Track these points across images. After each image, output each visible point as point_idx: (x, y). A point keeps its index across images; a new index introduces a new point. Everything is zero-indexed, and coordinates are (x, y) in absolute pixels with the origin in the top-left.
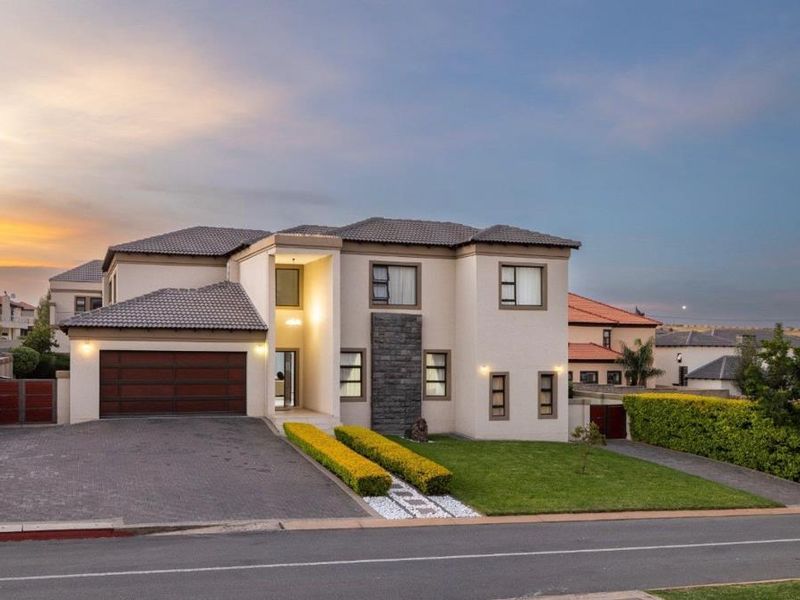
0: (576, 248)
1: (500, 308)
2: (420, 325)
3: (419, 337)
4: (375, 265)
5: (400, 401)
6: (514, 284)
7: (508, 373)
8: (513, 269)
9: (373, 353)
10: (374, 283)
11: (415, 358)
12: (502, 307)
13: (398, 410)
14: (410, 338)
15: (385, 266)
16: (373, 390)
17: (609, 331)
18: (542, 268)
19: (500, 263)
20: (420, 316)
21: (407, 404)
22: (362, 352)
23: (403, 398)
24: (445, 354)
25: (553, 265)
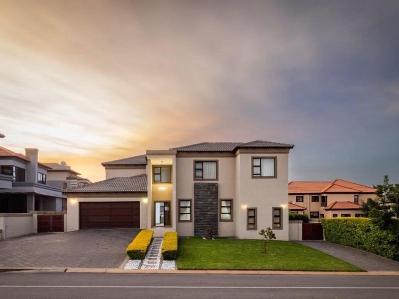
0: (292, 147)
1: (252, 178)
2: (217, 188)
3: (217, 193)
4: (196, 162)
5: (207, 222)
6: (260, 166)
7: (256, 208)
8: (259, 160)
9: (195, 201)
10: (196, 170)
11: (214, 203)
12: (253, 177)
13: (207, 226)
14: (213, 193)
15: (202, 162)
16: (195, 217)
17: (358, 196)
18: (275, 158)
19: (252, 157)
20: (217, 183)
21: (211, 223)
22: (190, 200)
23: (209, 220)
24: (230, 201)
25: (280, 156)
